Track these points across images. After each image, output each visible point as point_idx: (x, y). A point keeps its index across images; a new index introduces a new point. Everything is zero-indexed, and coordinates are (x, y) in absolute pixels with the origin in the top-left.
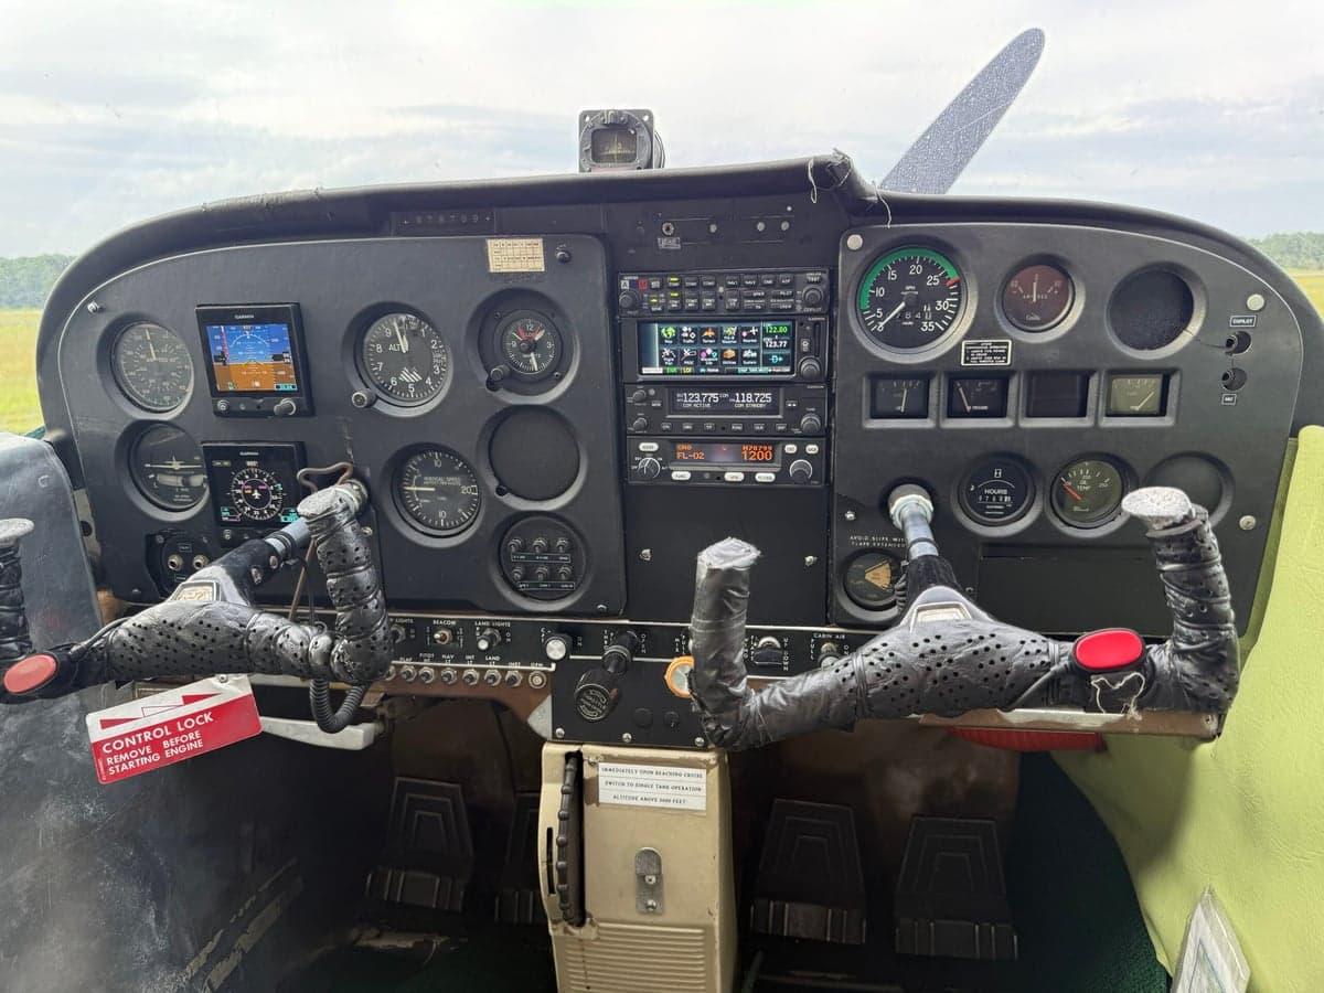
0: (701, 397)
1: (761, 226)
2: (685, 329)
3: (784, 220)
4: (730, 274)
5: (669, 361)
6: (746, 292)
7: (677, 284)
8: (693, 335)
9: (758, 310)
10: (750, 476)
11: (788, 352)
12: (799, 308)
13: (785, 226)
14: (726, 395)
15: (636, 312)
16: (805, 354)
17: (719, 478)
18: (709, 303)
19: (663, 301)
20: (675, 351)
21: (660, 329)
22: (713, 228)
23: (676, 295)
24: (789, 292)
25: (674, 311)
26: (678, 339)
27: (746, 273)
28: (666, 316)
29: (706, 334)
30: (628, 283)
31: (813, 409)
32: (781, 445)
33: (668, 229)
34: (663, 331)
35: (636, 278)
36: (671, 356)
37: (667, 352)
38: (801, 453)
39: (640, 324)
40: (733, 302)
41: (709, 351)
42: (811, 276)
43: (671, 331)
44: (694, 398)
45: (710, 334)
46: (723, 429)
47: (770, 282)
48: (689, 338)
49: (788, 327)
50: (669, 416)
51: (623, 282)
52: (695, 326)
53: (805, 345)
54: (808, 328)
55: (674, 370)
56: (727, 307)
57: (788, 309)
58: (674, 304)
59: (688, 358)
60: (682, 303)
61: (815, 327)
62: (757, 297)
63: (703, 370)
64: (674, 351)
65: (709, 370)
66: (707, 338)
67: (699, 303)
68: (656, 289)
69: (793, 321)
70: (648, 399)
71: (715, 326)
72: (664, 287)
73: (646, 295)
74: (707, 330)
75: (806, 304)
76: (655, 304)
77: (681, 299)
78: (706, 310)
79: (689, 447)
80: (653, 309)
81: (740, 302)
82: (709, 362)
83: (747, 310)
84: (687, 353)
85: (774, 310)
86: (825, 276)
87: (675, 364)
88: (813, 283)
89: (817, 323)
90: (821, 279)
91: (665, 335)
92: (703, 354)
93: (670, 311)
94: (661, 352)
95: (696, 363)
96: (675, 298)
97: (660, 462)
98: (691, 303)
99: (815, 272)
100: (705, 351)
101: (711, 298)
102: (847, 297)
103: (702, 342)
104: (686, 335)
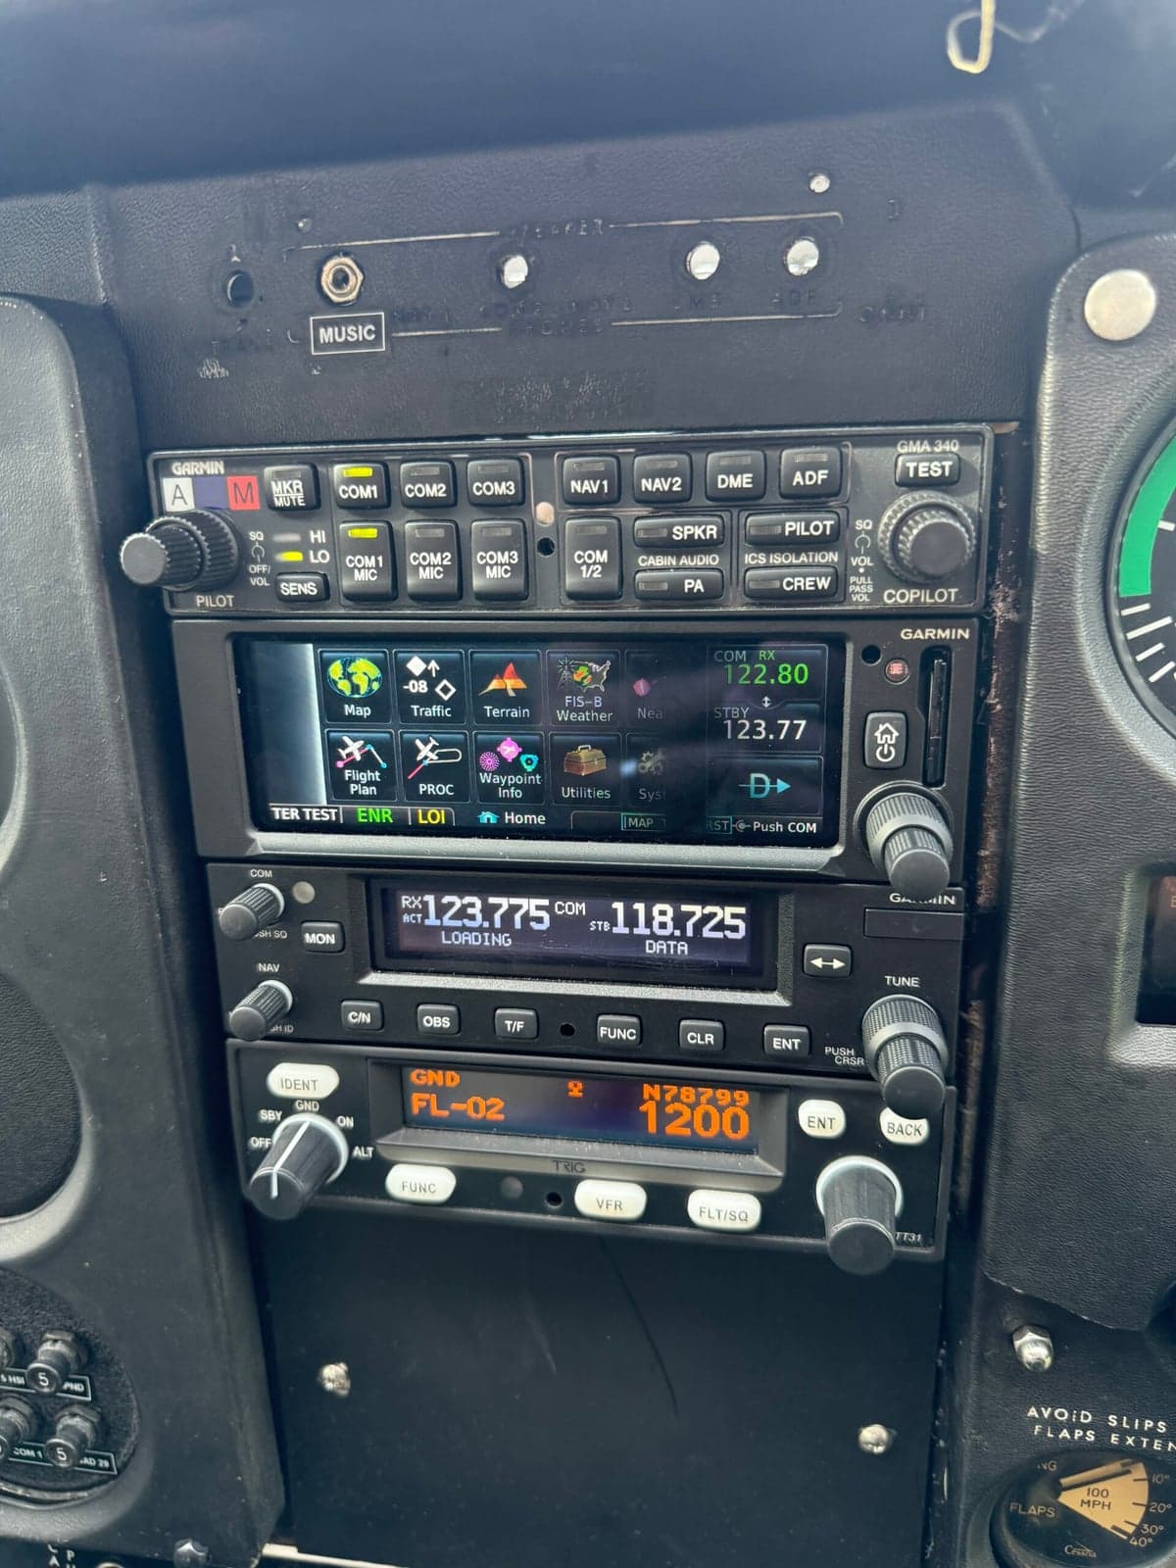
0: (488, 911)
1: (704, 261)
2: (416, 665)
3: (801, 232)
4: (578, 449)
5: (362, 782)
6: (644, 523)
7: (367, 492)
8: (446, 689)
9: (693, 598)
10: (667, 1201)
11: (811, 762)
12: (861, 592)
13: (803, 257)
14: (578, 908)
15: (226, 600)
16: (884, 772)
17: (554, 1198)
18: (494, 569)
19: (322, 558)
20: (383, 748)
21: (323, 666)
22: (516, 272)
23: (371, 533)
24: (824, 524)
25: (361, 598)
26: (390, 702)
27: (644, 448)
28: (339, 617)
29: (494, 685)
30: (186, 485)
31: (912, 982)
32: (782, 1101)
33: (341, 280)
34: (335, 670)
35: (215, 468)
36: (367, 763)
37: (354, 748)
38: (861, 1136)
39: (241, 645)
40: (590, 566)
41: (509, 750)
42: (917, 457)
43: (365, 672)
44: (462, 914)
45: (511, 684)
46: (567, 1030)
47: (743, 481)
48: (430, 699)
49: (813, 664)
50: (374, 979)
51: (168, 485)
52: (452, 654)
53: (885, 737)
54: (896, 669)
55: (383, 813)
56: (570, 581)
57: (817, 596)
58: (364, 572)
59: (433, 773)
60: (395, 568)
61: (926, 666)
62: (692, 546)
63: (487, 817)
64: (380, 746)
65: (511, 818)
66: (500, 698)
67: (461, 567)
68: (290, 511)
69: (837, 643)
70: (294, 916)
71: (527, 654)
72: (317, 503)
73: (256, 536)
74: (498, 670)
75: (894, 570)
76: (291, 569)
77: (393, 550)
78: (488, 597)
79: (452, 1079)
80: (289, 589)
81: (620, 564)
82: (510, 787)
83: (648, 598)
84: (427, 753)
85: (760, 596)
86: (979, 458)
87: (384, 792)
88: (930, 483)
89: (934, 651)
90: (960, 465)
91: (344, 686)
92: (488, 761)
93: (350, 596)
94: (332, 748)
95: (460, 793)
96: (365, 547)
97: (345, 1131)
98: (428, 569)
99: (932, 438)
100: (492, 747)
101: (503, 546)
102: (1073, 547)
103: (482, 717)
104: (422, 687)
